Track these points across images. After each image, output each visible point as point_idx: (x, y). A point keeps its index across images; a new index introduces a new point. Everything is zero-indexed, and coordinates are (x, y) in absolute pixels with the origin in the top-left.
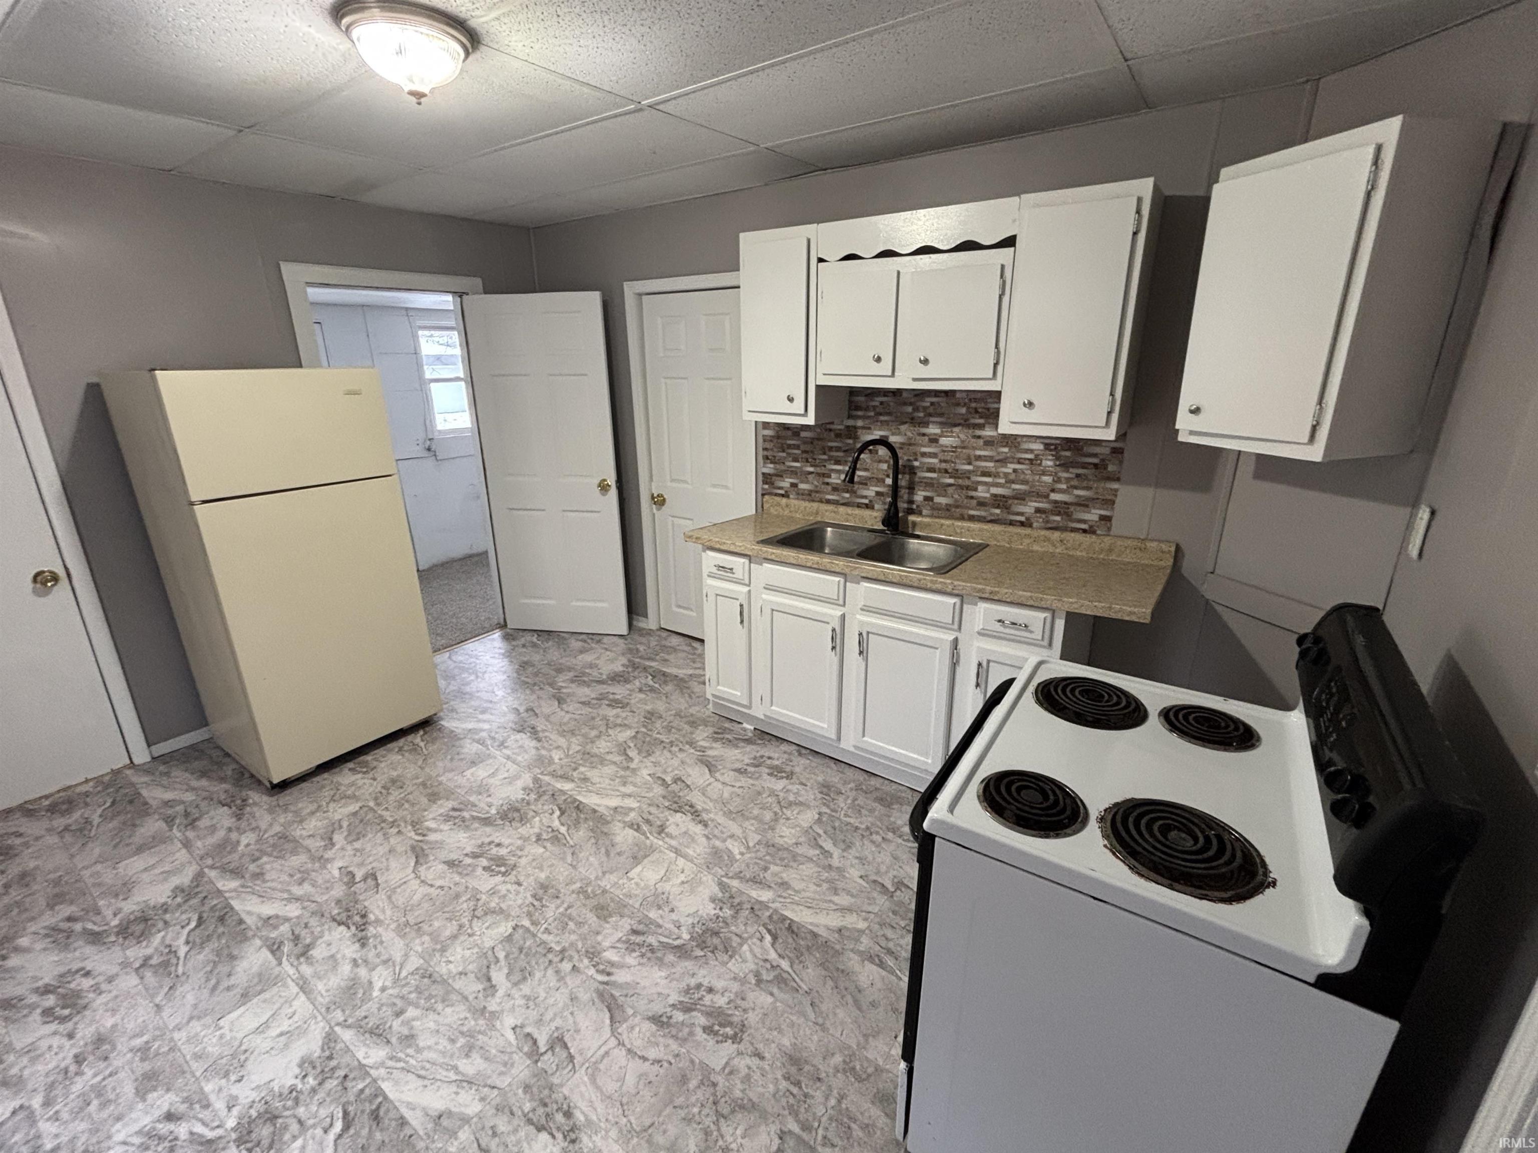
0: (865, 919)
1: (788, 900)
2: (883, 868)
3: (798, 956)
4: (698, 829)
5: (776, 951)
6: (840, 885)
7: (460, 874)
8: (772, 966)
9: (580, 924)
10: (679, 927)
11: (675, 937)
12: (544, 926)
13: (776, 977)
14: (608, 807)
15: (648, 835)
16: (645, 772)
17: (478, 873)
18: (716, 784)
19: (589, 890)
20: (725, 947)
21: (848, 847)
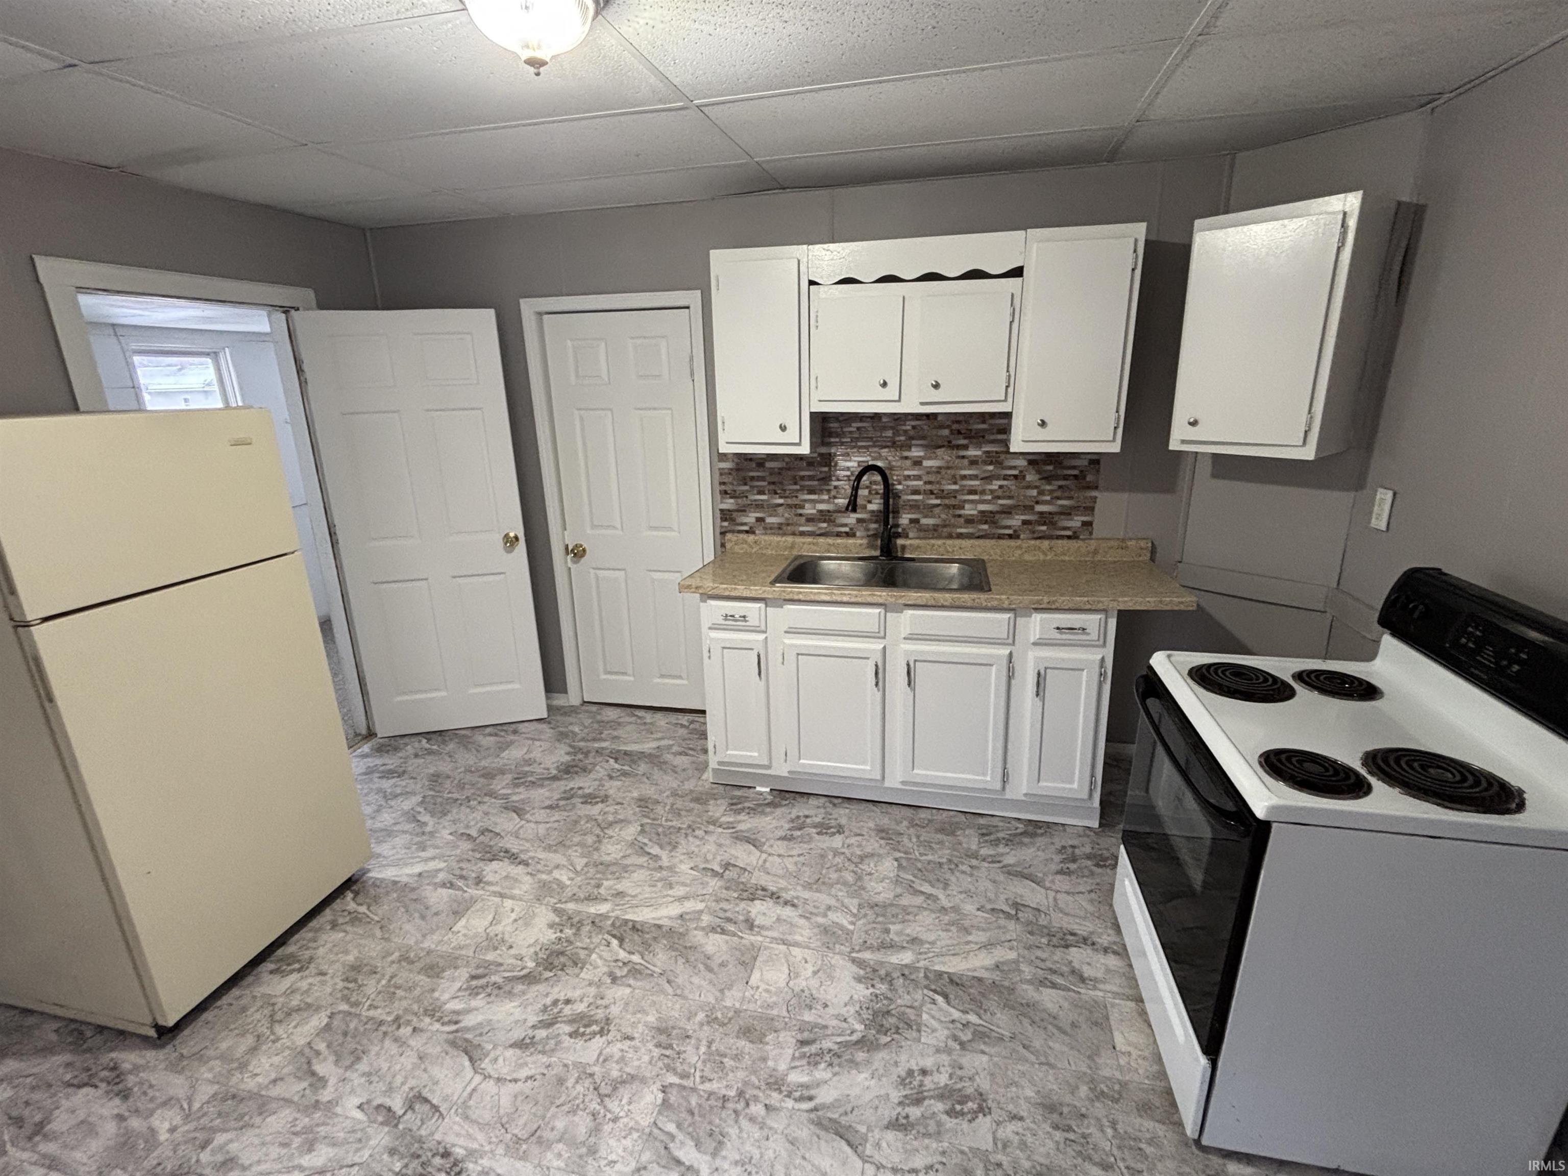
0: (1011, 949)
1: (931, 955)
2: (991, 895)
3: (978, 1006)
4: (788, 912)
5: (954, 1007)
6: (967, 923)
7: (543, 1052)
8: (964, 1025)
9: (737, 1057)
10: (845, 1020)
11: (849, 1032)
12: (698, 1074)
13: (974, 1034)
14: (670, 918)
15: (740, 934)
16: (684, 868)
17: (566, 1044)
18: (770, 858)
19: (719, 1016)
20: (906, 1023)
21: (946, 885)
